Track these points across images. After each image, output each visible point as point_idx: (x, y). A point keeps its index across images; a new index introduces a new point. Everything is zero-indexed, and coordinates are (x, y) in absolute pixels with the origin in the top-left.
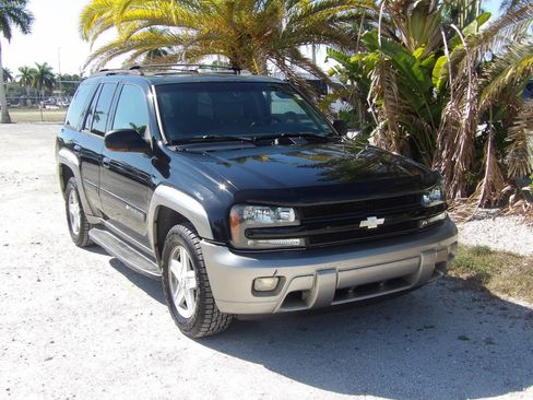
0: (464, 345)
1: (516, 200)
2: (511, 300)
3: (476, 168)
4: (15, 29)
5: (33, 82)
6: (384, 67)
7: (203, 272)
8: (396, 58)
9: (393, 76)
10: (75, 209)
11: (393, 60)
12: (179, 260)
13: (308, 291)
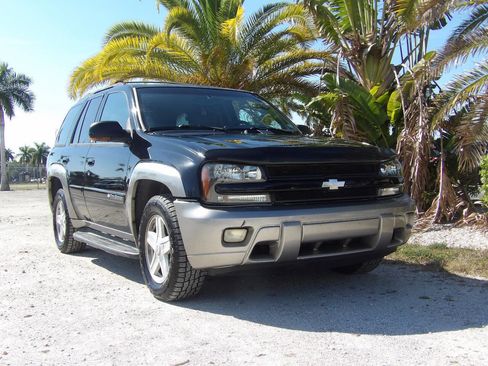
0: (424, 302)
1: (469, 213)
2: (469, 276)
3: (430, 187)
4: (17, 108)
5: (32, 160)
6: (343, 103)
7: (176, 231)
8: (353, 95)
9: (351, 111)
10: (61, 218)
11: (350, 97)
12: (155, 231)
13: (274, 242)
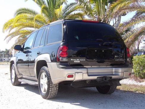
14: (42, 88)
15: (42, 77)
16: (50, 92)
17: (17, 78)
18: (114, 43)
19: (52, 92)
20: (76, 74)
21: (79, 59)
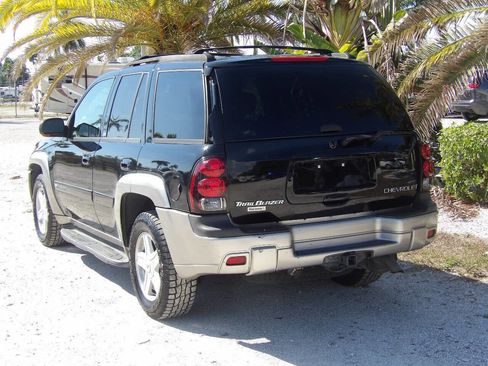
14: (143, 279)
15: (142, 244)
16: (169, 302)
17: (54, 224)
18: (378, 135)
19: (177, 301)
20: (257, 252)
21: (265, 201)
